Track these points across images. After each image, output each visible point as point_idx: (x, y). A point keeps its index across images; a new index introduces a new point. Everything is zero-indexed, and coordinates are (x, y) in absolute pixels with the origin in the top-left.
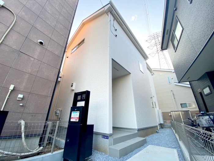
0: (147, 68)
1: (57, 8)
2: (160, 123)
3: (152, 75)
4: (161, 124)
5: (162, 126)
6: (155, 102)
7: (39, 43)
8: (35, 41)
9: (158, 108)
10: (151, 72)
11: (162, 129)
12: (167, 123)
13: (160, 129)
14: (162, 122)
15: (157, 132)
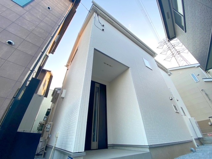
0: (158, 66)
1: (38, 17)
2: (196, 137)
3: (169, 75)
4: (199, 139)
5: (201, 141)
6: (182, 108)
7: (7, 44)
8: (4, 42)
9: (189, 116)
10: (167, 72)
11: (203, 146)
12: (208, 136)
13: (198, 146)
14: (200, 136)
15: (192, 151)
